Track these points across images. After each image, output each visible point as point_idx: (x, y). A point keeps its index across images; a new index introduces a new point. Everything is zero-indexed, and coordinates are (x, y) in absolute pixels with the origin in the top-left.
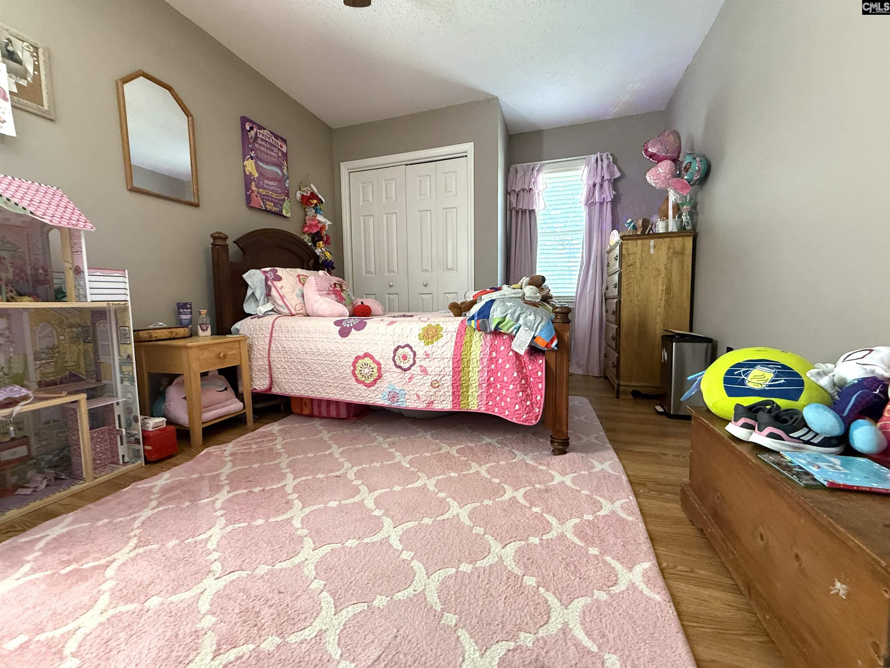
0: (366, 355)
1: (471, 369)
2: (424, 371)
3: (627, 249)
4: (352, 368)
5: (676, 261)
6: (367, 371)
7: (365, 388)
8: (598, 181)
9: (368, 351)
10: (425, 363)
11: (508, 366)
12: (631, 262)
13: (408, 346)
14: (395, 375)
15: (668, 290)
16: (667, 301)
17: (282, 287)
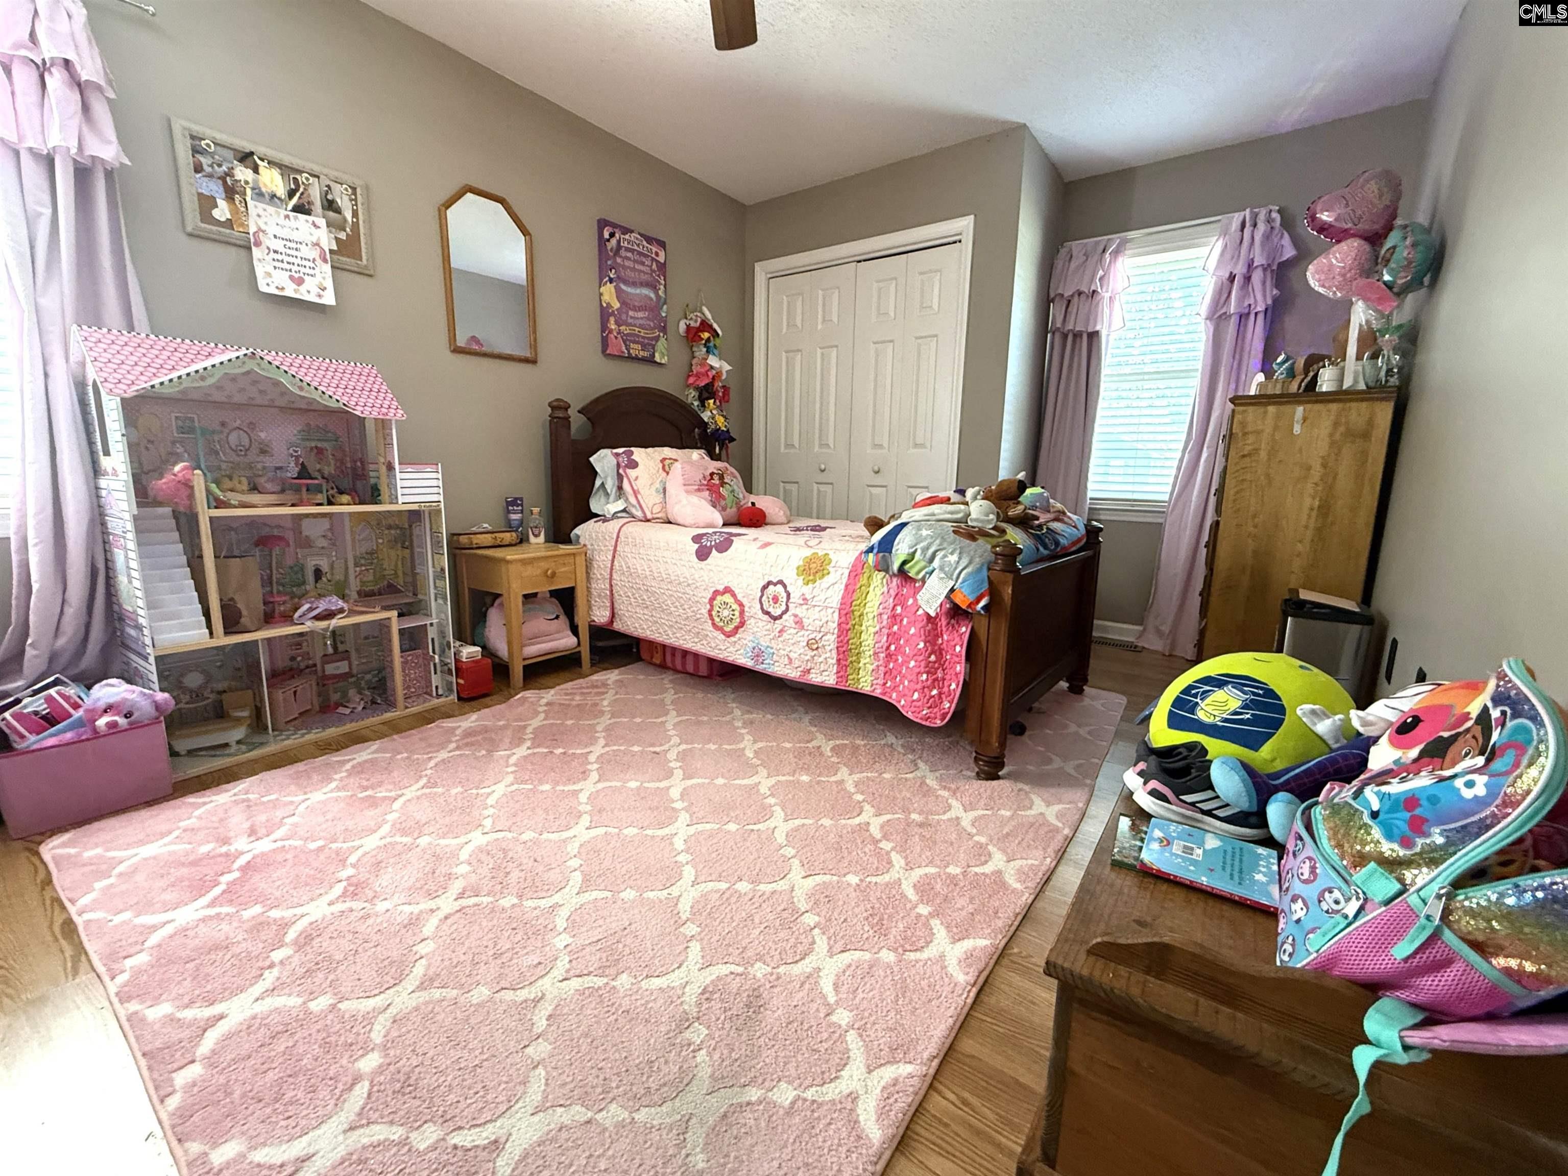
0: (728, 590)
1: (864, 628)
2: (799, 623)
3: (1243, 424)
4: (708, 607)
5: (1348, 452)
6: (726, 613)
7: (723, 637)
8: (1240, 269)
9: (729, 585)
10: (801, 612)
11: (912, 631)
12: (1248, 449)
13: (781, 582)
14: (761, 624)
15: (1325, 509)
16: (1319, 530)
17: (637, 478)
